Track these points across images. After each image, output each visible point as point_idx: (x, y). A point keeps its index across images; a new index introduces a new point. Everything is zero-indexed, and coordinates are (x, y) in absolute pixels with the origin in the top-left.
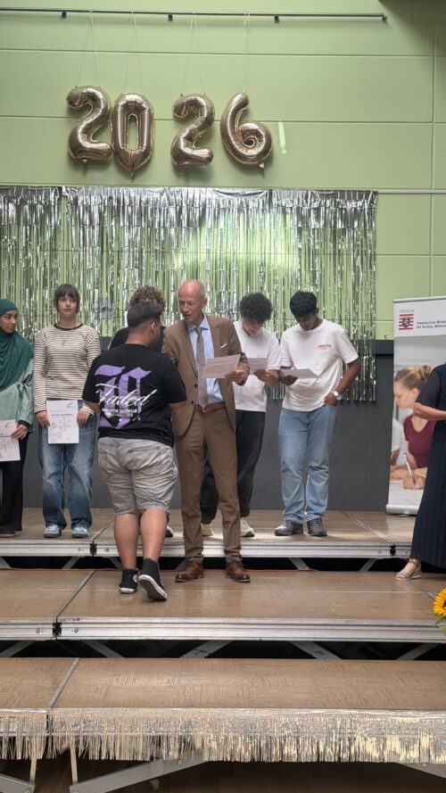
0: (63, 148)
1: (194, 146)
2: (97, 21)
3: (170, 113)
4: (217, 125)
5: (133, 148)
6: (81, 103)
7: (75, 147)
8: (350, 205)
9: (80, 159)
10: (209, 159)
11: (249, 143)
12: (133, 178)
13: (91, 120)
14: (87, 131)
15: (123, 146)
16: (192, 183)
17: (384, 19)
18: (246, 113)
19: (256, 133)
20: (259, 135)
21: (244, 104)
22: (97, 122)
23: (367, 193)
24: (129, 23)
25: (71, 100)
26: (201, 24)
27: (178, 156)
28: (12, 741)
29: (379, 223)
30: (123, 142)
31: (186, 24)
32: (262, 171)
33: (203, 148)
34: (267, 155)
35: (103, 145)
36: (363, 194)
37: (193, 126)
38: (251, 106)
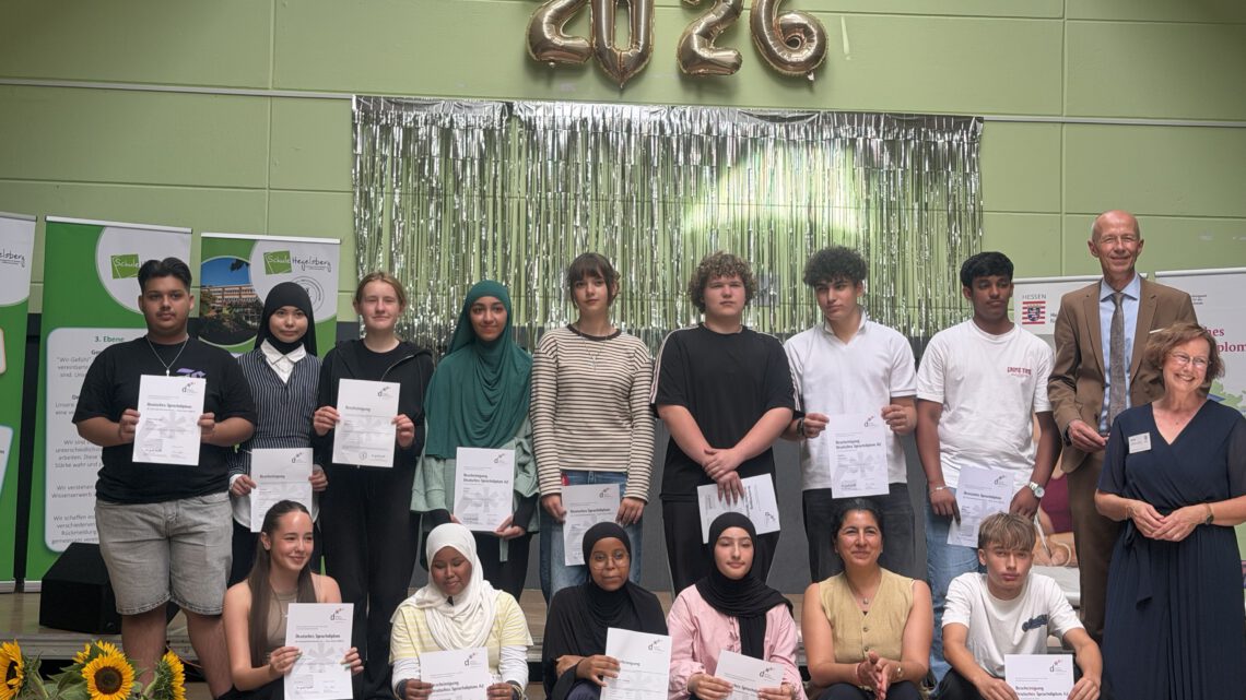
0: (517, 42)
1: (712, 46)
4: (745, 15)
5: (623, 46)
7: (536, 43)
8: (941, 140)
9: (544, 63)
10: (736, 66)
11: (793, 43)
12: (622, 91)
13: (559, 5)
14: (556, 19)
15: (610, 45)
16: (708, 99)
19: (805, 29)
20: (808, 33)
23: (967, 120)
27: (687, 58)
30: (609, 39)
32: (809, 85)
33: (727, 49)
34: (818, 61)
35: (582, 42)
36: (960, 122)
37: (712, 17)
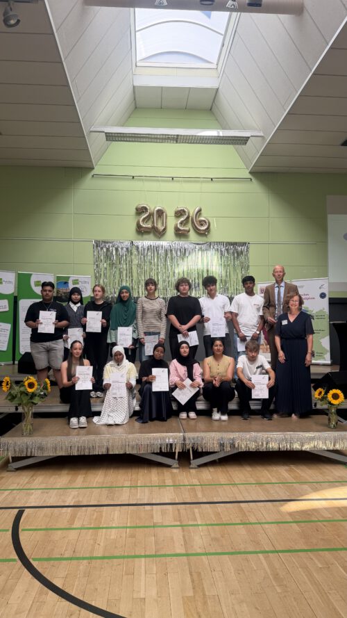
0: (134, 226)
1: (183, 226)
2: (146, 180)
3: (173, 214)
4: (190, 219)
5: (161, 228)
6: (141, 211)
7: (139, 226)
8: (239, 249)
9: (141, 231)
10: (189, 231)
11: (202, 225)
12: (160, 238)
13: (144, 216)
14: (143, 220)
15: (156, 226)
16: (182, 239)
17: (251, 180)
18: (200, 214)
19: (204, 221)
20: (206, 222)
21: (200, 211)
22: (147, 217)
23: (246, 243)
24: (158, 181)
25: (137, 209)
26: (185, 181)
27: (177, 230)
28: (171, 445)
29: (251, 255)
31: (178, 181)
32: (206, 235)
33: (186, 227)
34: (208, 229)
35: (149, 226)
36: (244, 244)
37: (182, 219)
38: (202, 212)
